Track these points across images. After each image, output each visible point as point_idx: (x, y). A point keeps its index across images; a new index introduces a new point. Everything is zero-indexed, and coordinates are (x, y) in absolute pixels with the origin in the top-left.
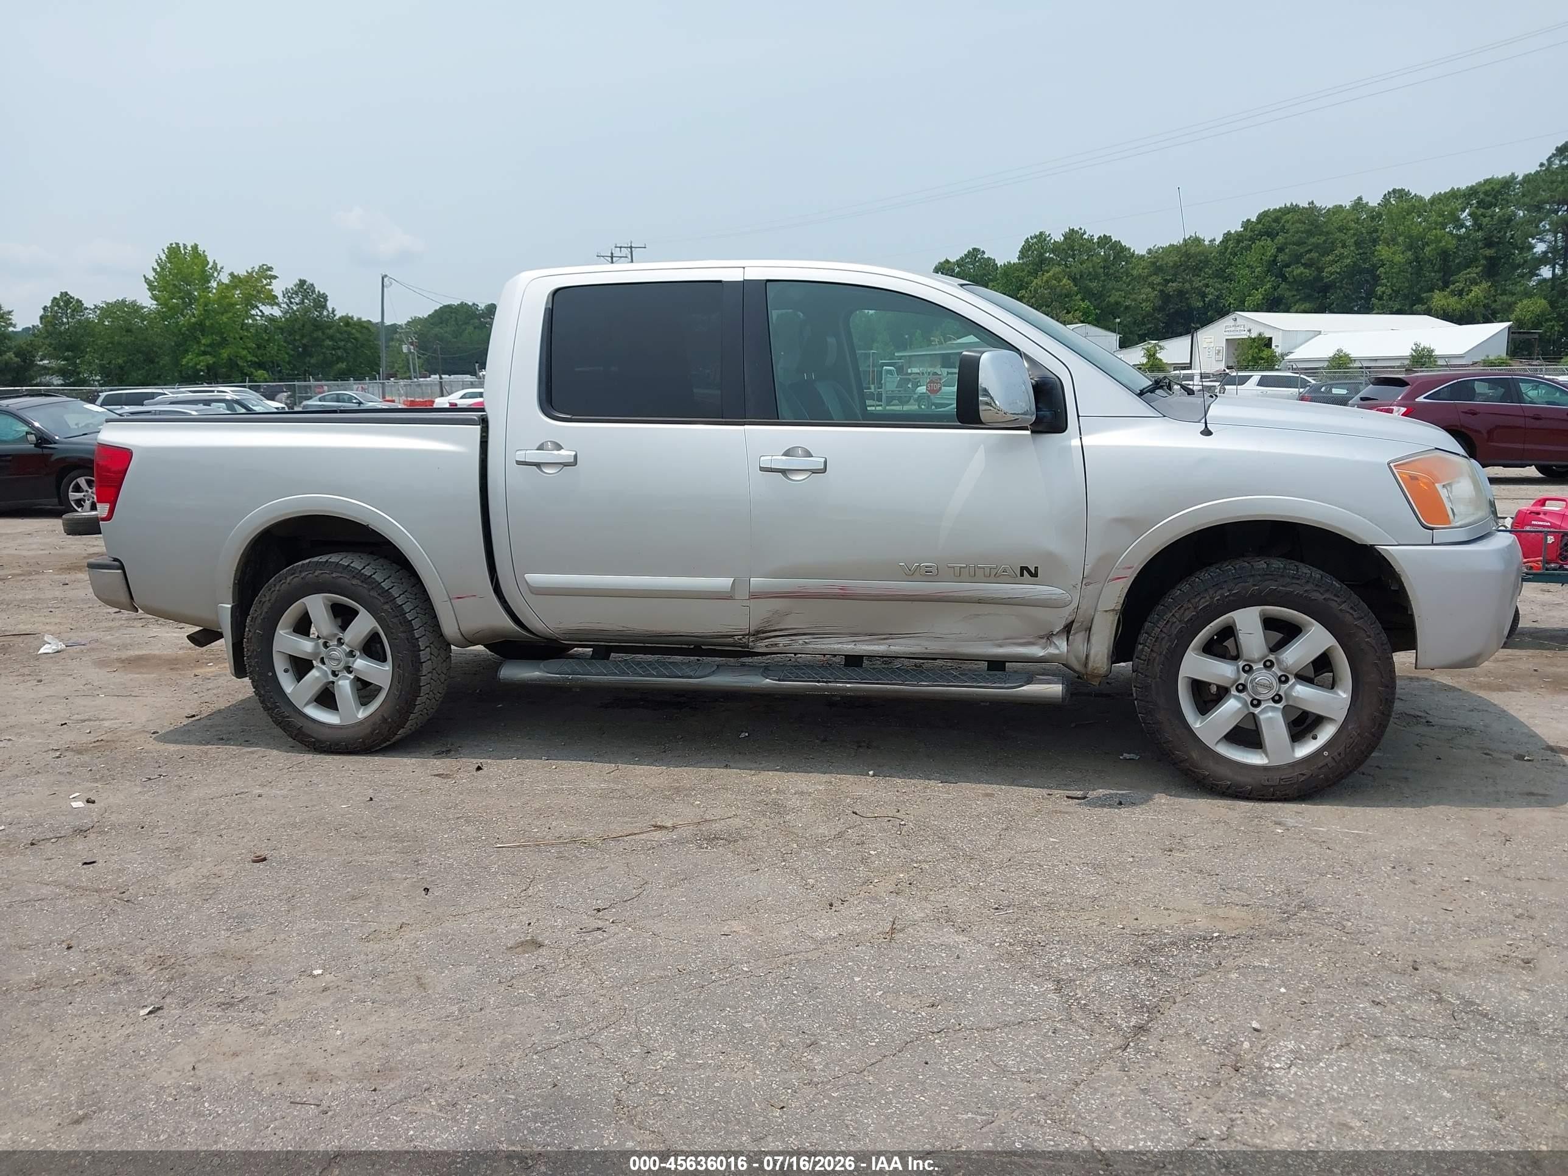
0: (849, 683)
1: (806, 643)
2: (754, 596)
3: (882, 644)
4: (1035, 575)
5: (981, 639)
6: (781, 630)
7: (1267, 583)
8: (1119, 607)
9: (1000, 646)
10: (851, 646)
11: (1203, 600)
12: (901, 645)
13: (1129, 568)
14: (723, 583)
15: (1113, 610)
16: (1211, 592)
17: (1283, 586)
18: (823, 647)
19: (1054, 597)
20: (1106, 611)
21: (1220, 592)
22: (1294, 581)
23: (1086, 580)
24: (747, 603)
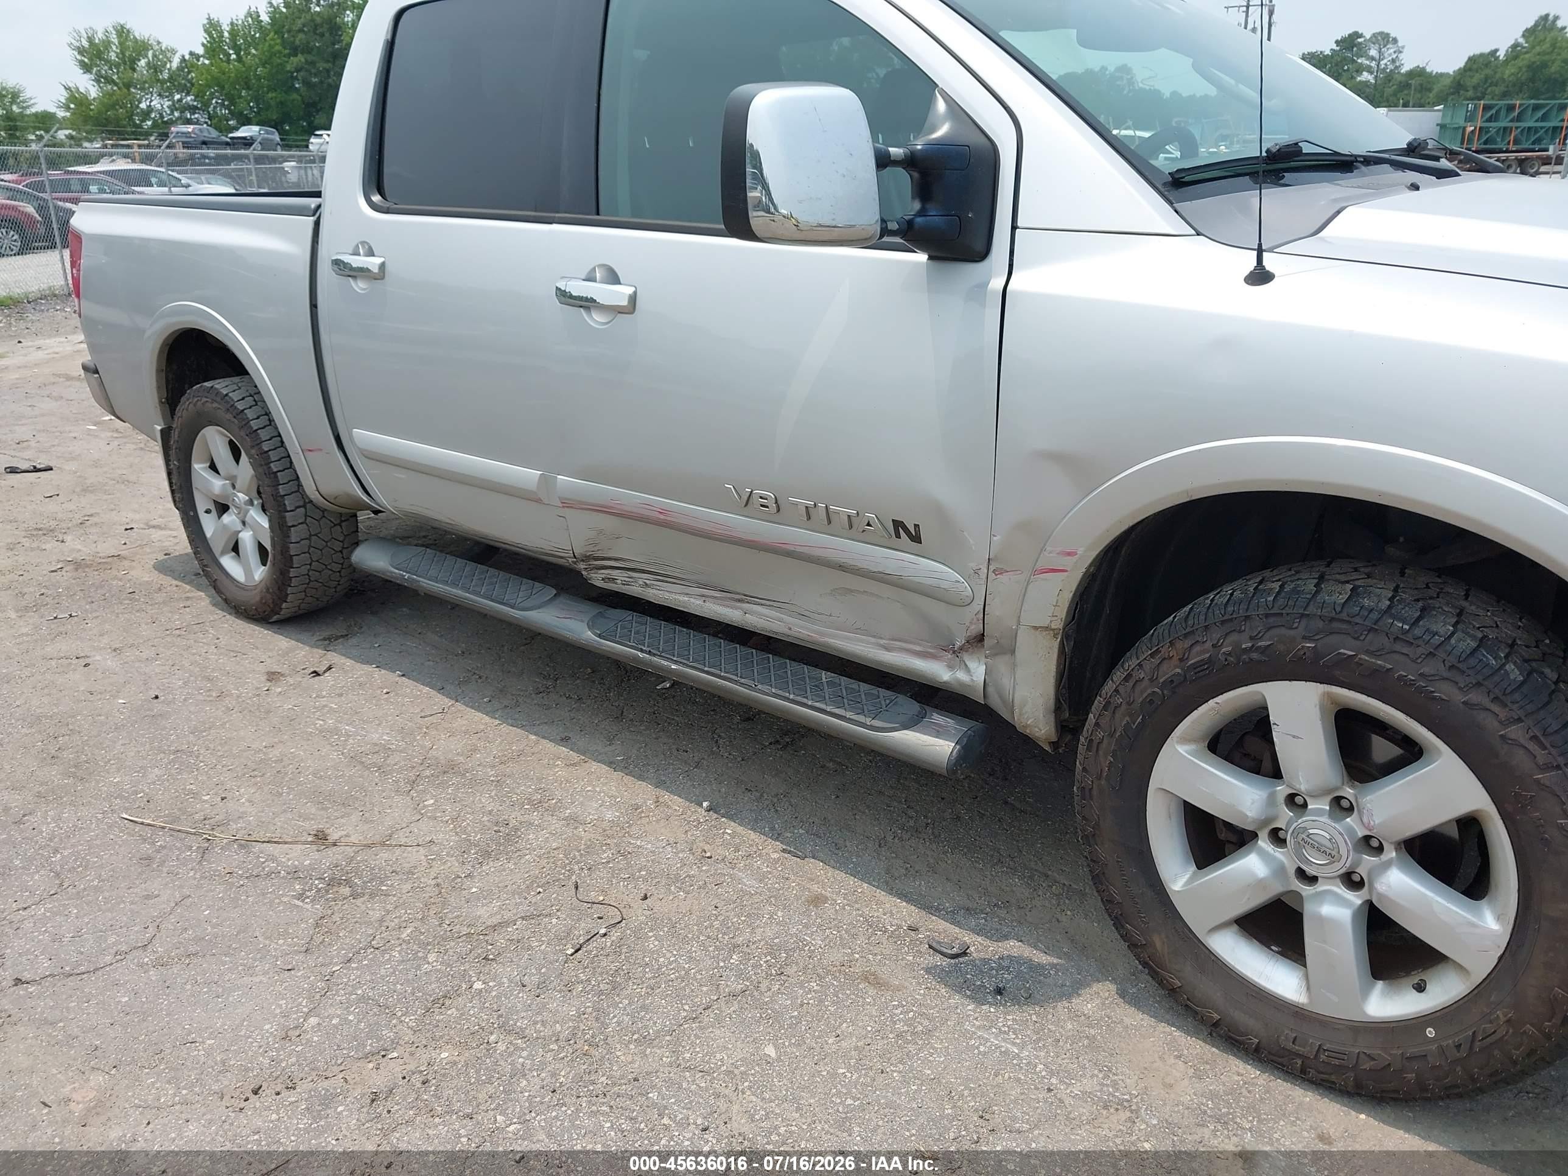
0: (676, 662)
1: (646, 584)
2: (568, 504)
3: (736, 608)
4: (916, 538)
5: (857, 630)
6: (616, 560)
7: (1333, 639)
8: (1058, 624)
9: (887, 649)
10: (699, 602)
11: (1197, 648)
12: (760, 615)
13: (1069, 554)
14: (526, 475)
15: (1047, 628)
16: (1216, 634)
17: (1368, 652)
18: (667, 595)
19: (945, 585)
20: (1036, 628)
21: (1234, 637)
22: (1398, 647)
23: (995, 566)
24: (562, 512)
